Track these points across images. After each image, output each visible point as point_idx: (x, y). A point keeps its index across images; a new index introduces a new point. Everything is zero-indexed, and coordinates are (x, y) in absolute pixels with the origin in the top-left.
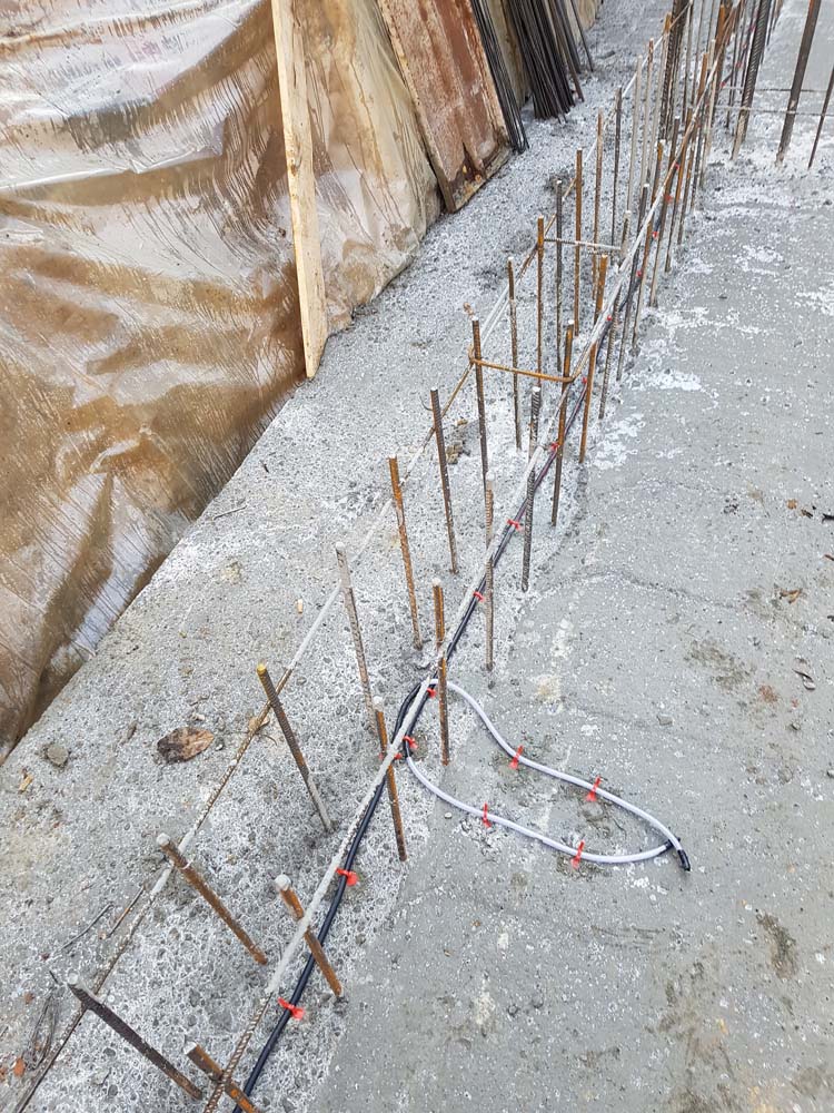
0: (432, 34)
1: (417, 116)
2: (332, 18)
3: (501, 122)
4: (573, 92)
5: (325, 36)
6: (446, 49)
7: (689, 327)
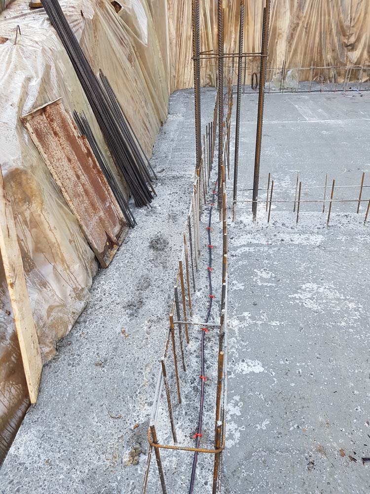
0: (83, 185)
1: (80, 227)
2: (28, 192)
3: (122, 215)
4: (151, 192)
5: (25, 202)
6: (91, 190)
7: (245, 327)
